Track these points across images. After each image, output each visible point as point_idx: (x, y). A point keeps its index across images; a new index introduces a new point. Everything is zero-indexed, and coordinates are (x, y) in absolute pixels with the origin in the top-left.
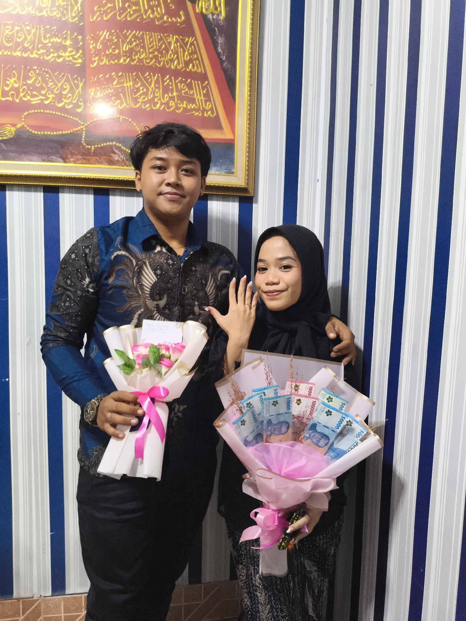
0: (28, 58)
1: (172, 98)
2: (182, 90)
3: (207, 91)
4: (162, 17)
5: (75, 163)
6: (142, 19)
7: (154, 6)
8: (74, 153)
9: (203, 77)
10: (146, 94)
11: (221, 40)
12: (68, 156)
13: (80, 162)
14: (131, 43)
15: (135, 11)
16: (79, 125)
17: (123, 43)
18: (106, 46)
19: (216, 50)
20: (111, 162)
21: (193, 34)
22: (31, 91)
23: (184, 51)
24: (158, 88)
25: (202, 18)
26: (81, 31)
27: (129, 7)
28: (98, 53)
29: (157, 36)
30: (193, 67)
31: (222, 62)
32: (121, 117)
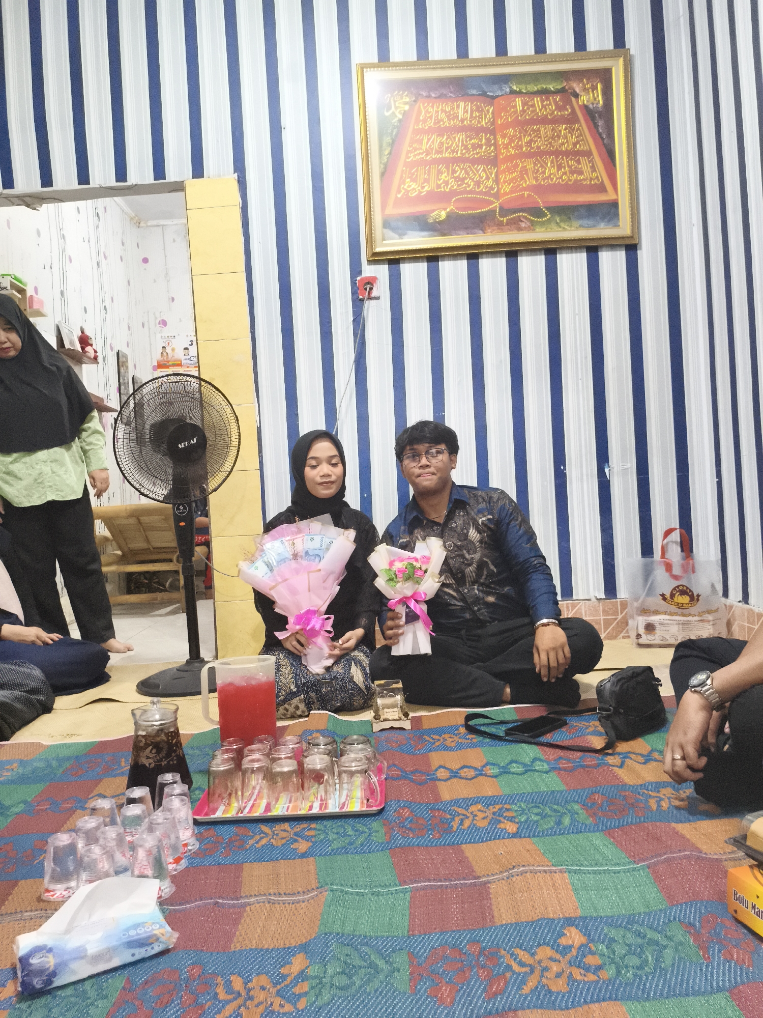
0: (454, 158)
1: (565, 173)
2: (572, 165)
3: (593, 164)
4: (553, 112)
5: (491, 233)
6: (538, 116)
7: (547, 105)
8: (491, 225)
9: (588, 154)
10: (544, 172)
11: (600, 123)
12: (487, 228)
13: (496, 231)
14: (530, 135)
15: (532, 112)
16: (495, 203)
17: (525, 136)
18: (511, 141)
19: (598, 131)
20: (520, 229)
21: (578, 121)
22: (458, 182)
23: (572, 136)
24: (554, 166)
25: (586, 107)
26: (493, 132)
27: (528, 109)
28: (506, 147)
29: (550, 127)
30: (580, 146)
31: (602, 139)
32: (526, 193)
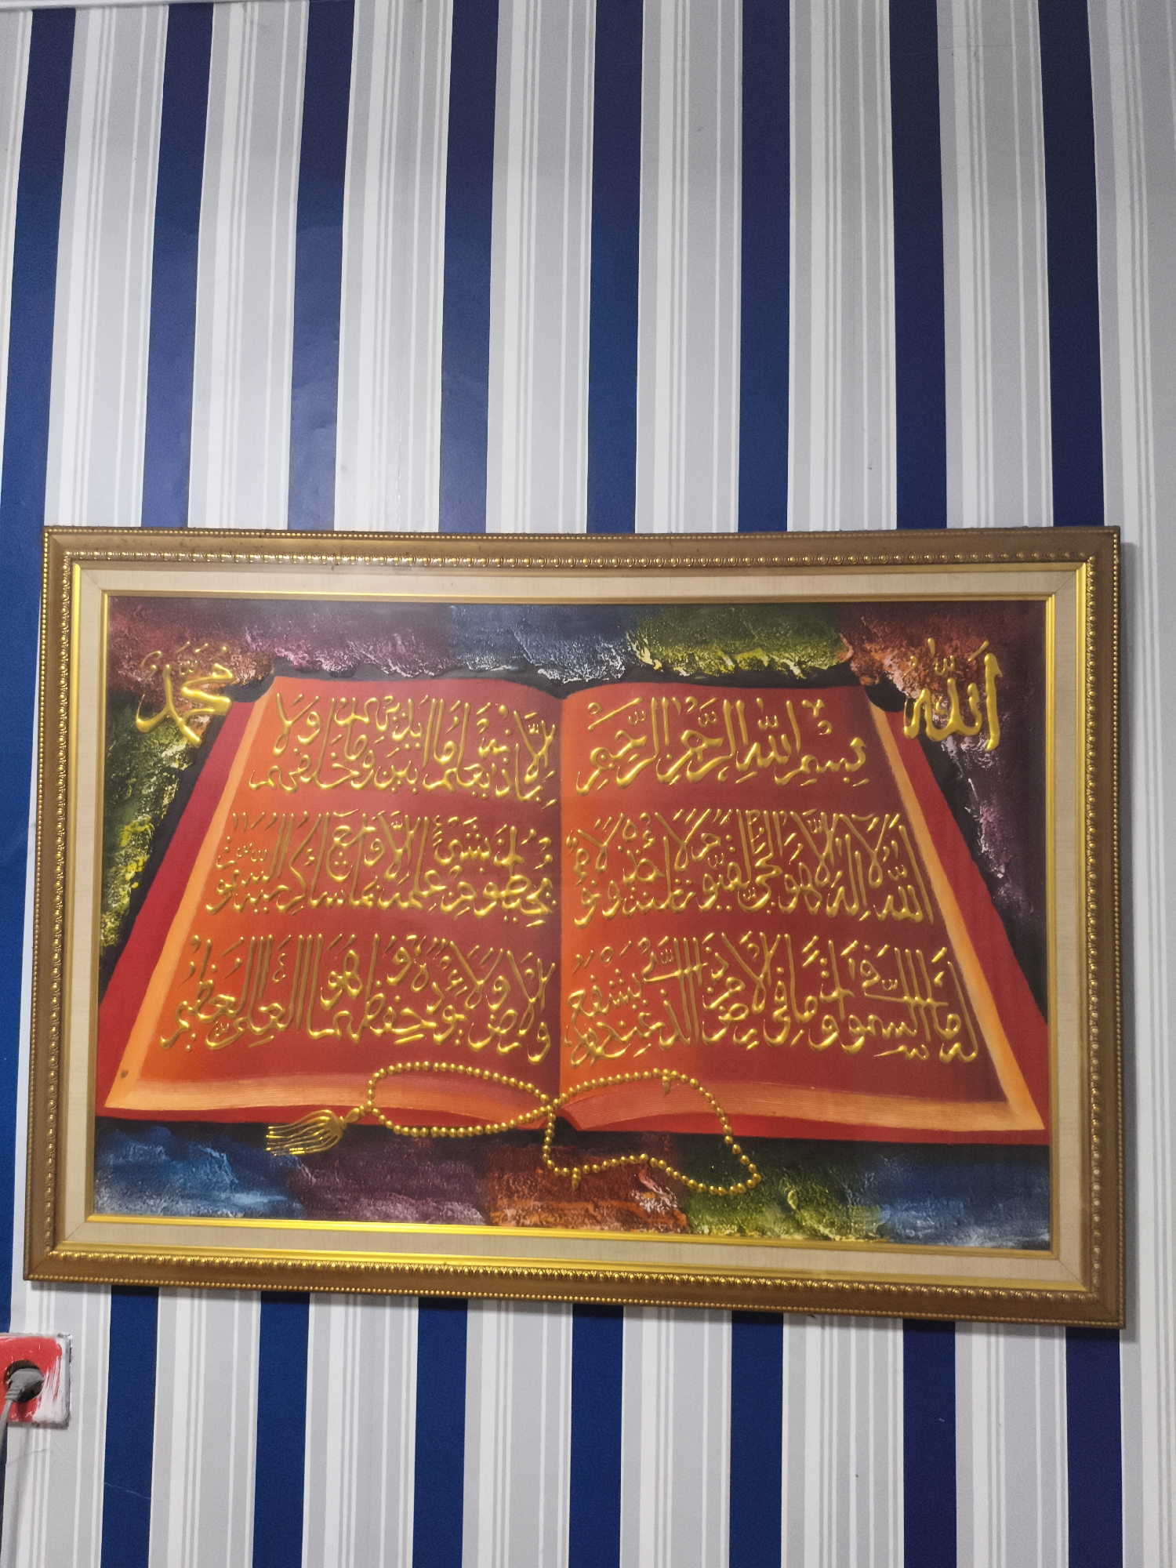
0: (393, 910)
1: (829, 1007)
2: (860, 979)
3: (947, 979)
4: (794, 763)
5: (519, 1224)
6: (733, 773)
7: (770, 731)
8: (518, 1191)
9: (930, 936)
10: (744, 998)
11: (986, 816)
12: (500, 1203)
13: (535, 1219)
14: (695, 846)
15: (710, 752)
17: (674, 846)
18: (620, 862)
19: (973, 846)
20: (631, 1219)
21: (894, 804)
22: (398, 1006)
23: (866, 858)
24: (784, 976)
25: (925, 750)
26: (550, 825)
27: (691, 738)
28: (597, 882)
29: (777, 818)
30: (898, 905)
31: (992, 882)
32: (667, 1074)
